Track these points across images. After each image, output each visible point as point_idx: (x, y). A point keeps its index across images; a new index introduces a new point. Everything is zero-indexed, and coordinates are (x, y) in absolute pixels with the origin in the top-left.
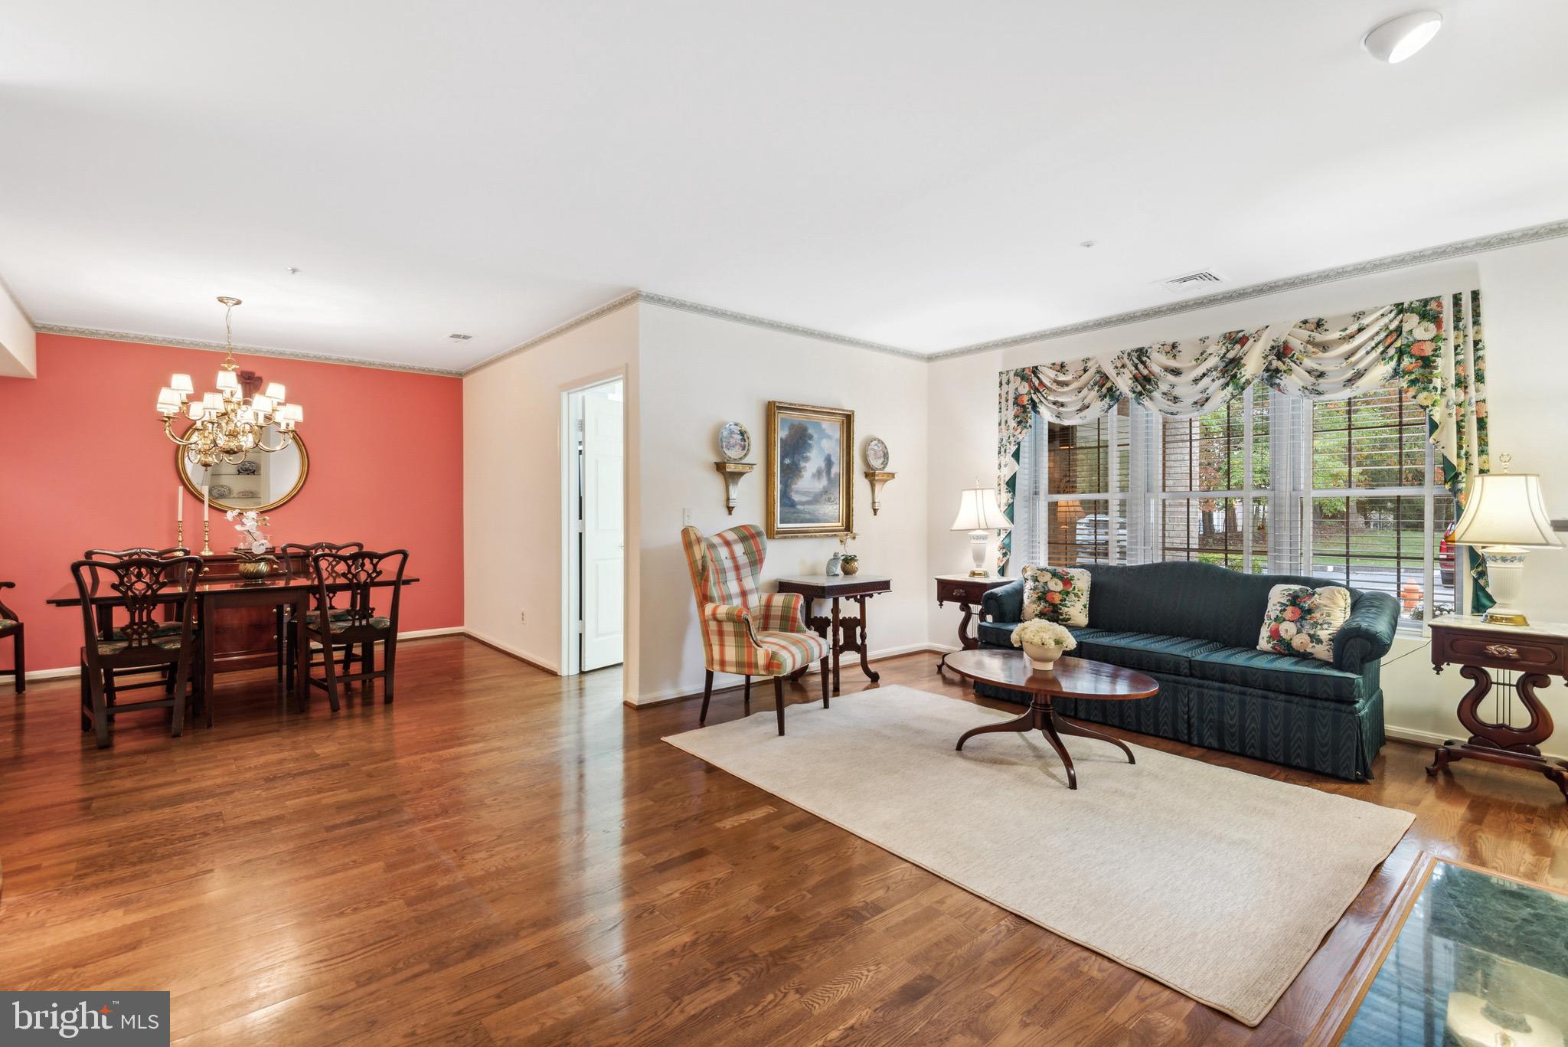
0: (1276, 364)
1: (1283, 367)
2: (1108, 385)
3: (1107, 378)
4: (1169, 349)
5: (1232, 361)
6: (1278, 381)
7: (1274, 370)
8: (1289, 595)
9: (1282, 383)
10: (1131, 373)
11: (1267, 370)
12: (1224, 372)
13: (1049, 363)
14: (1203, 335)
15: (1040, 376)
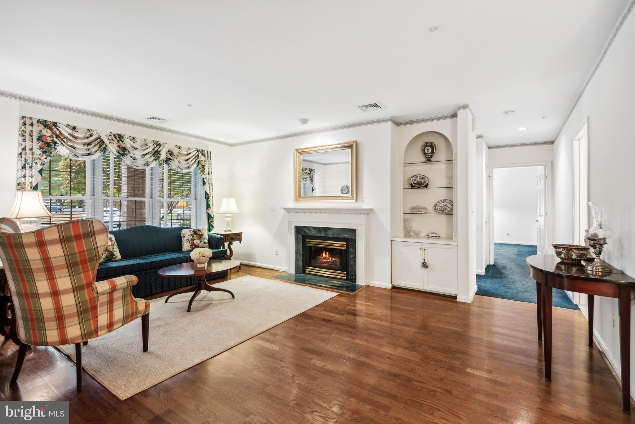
0: (170, 157)
1: (172, 158)
2: (104, 146)
3: (104, 143)
4: (132, 139)
5: (157, 151)
6: (169, 162)
7: (169, 159)
8: (193, 232)
9: (171, 163)
10: (117, 144)
11: (167, 158)
12: (154, 154)
13: (66, 123)
14: (146, 138)
15: (60, 129)
